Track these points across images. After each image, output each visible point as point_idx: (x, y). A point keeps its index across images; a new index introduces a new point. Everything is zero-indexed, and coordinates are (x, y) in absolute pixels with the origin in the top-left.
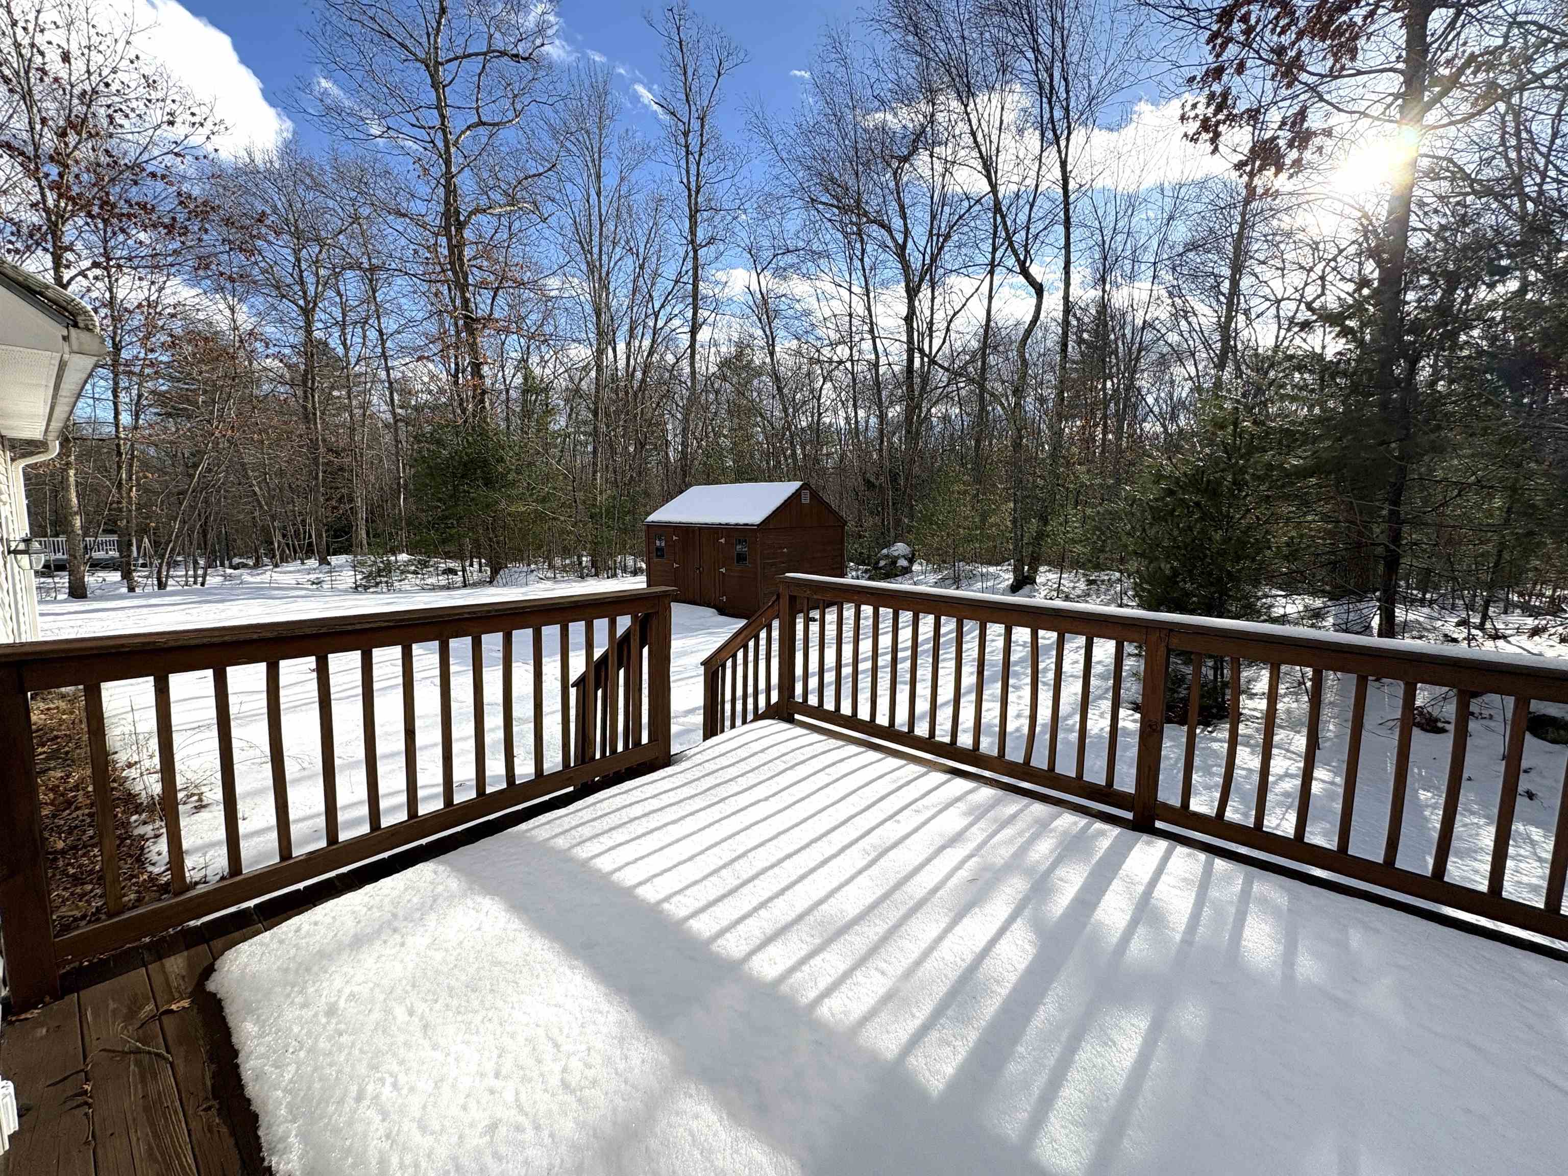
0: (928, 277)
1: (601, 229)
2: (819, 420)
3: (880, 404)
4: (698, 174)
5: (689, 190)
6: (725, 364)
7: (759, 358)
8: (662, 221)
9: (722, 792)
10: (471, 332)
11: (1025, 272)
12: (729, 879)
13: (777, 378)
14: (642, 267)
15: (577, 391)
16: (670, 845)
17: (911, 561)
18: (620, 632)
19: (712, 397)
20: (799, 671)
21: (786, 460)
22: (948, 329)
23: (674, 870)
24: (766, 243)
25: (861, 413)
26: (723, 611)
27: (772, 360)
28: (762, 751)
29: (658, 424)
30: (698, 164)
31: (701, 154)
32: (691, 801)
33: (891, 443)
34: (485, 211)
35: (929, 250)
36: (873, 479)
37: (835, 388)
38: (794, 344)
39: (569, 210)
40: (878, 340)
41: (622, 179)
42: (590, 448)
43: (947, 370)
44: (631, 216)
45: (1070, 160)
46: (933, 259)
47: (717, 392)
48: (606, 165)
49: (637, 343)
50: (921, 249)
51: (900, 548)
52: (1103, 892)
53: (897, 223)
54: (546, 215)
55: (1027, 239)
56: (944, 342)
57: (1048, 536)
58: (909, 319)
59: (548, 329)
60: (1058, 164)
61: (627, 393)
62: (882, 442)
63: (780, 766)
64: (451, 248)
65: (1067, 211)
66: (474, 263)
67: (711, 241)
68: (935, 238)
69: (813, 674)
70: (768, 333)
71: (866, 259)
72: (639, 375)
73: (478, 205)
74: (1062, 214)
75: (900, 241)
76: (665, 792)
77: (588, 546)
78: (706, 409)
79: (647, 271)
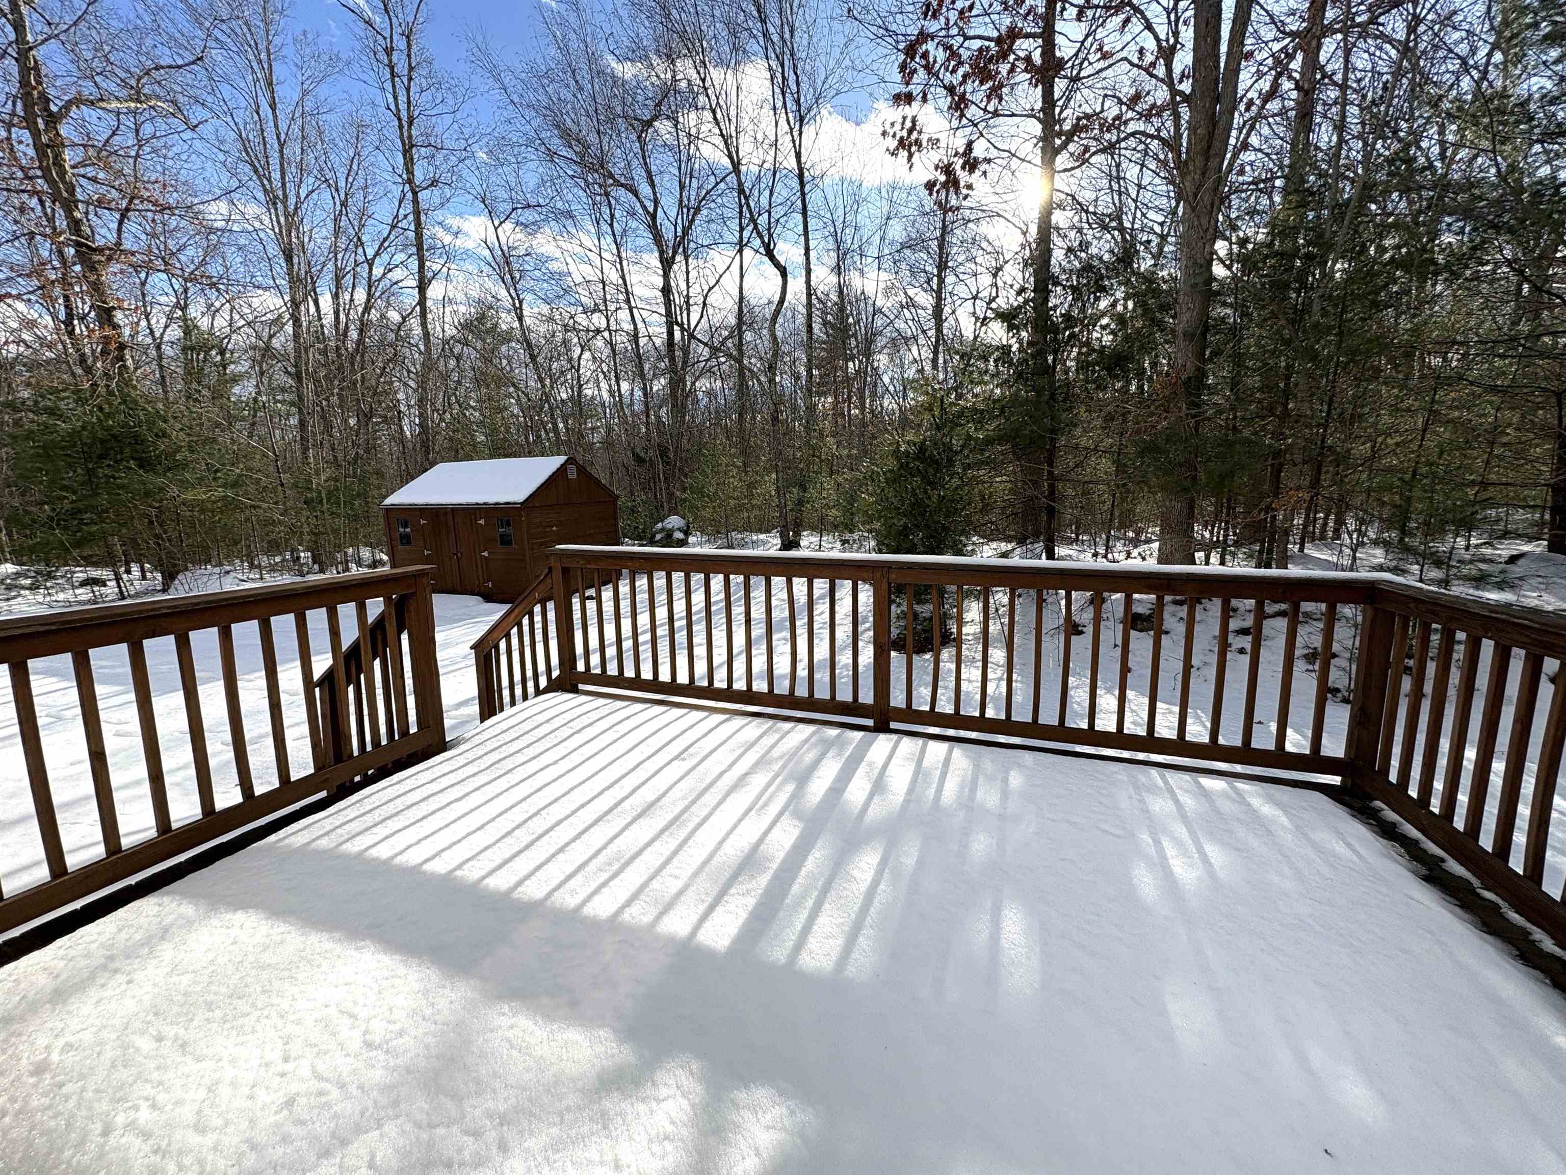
0: (681, 250)
1: (281, 152)
2: (580, 392)
3: (642, 375)
4: (409, 103)
5: (399, 119)
6: (466, 325)
7: (507, 321)
8: (364, 153)
9: (509, 764)
10: (91, 267)
11: (770, 254)
12: (523, 836)
13: (528, 345)
14: (344, 204)
15: (267, 351)
16: (455, 821)
17: (687, 533)
18: (371, 617)
19: (452, 363)
20: (579, 649)
21: (547, 434)
22: (705, 304)
23: (463, 842)
24: (502, 194)
25: (625, 386)
26: (489, 598)
27: (521, 325)
28: (548, 721)
29: (386, 393)
30: (408, 90)
31: (410, 79)
32: (475, 779)
33: (658, 417)
34: (92, 103)
35: (679, 221)
36: (642, 454)
37: (594, 358)
38: (545, 309)
39: (229, 119)
40: (635, 310)
41: (305, 93)
42: (294, 421)
43: (706, 344)
44: (322, 141)
45: (803, 151)
46: (686, 231)
47: (458, 358)
48: (280, 71)
49: (347, 297)
50: (673, 220)
51: (674, 521)
52: (850, 780)
53: (645, 189)
54: (195, 122)
55: (769, 223)
56: (702, 316)
57: (808, 502)
58: (666, 290)
59: (214, 269)
60: (793, 153)
61: (339, 356)
62: (648, 416)
63: (566, 732)
64: (40, 149)
65: (803, 201)
66: (82, 171)
67: (434, 183)
68: (685, 210)
69: (595, 651)
70: (514, 295)
71: (615, 225)
72: (354, 334)
73: (79, 93)
74: (799, 203)
75: (651, 209)
76: (444, 775)
77: (306, 537)
78: (446, 377)
79: (353, 209)
